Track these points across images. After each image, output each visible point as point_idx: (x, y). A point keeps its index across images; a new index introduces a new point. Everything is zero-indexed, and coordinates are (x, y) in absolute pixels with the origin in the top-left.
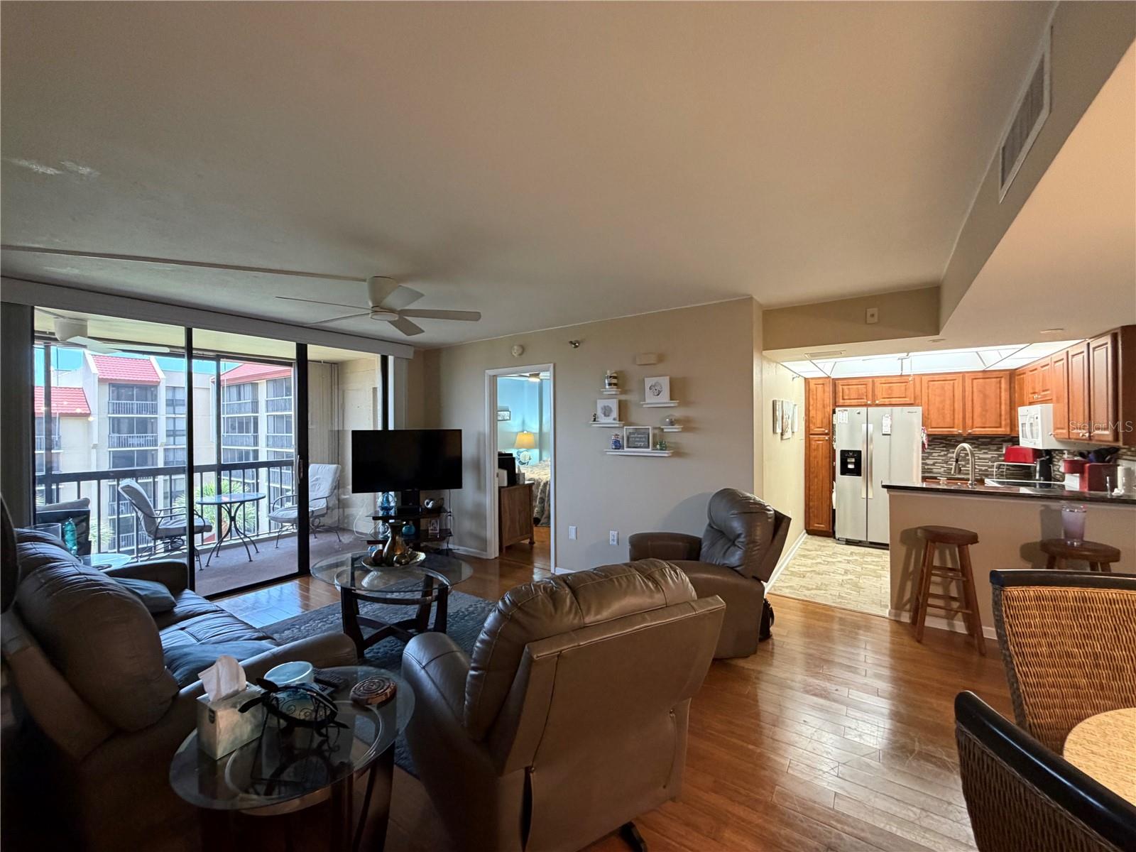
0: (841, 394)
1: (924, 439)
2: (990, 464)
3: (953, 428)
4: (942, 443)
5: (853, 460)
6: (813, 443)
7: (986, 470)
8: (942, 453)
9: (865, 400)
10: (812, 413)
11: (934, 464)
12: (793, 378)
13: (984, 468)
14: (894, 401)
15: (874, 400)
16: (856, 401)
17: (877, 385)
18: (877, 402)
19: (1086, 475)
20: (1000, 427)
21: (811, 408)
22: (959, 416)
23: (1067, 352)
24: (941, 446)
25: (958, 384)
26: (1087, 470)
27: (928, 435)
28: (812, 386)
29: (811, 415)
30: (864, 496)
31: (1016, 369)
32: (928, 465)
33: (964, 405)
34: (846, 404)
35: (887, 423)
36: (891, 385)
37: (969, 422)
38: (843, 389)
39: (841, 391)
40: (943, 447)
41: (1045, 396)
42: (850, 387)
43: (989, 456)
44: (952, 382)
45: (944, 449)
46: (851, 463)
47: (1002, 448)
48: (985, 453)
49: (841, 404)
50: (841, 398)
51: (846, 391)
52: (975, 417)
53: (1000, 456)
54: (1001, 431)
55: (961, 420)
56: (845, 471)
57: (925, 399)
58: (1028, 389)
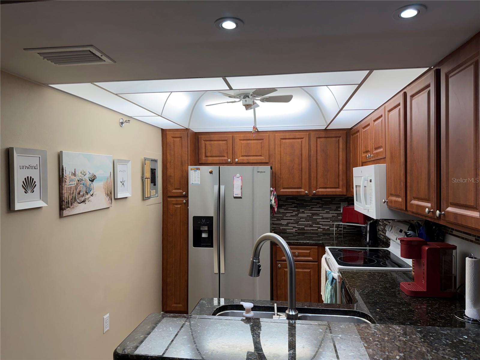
0: (203, 151)
1: (273, 201)
2: (331, 223)
3: (301, 188)
4: (293, 203)
5: (206, 228)
6: (171, 207)
7: (328, 229)
8: (294, 214)
9: (226, 158)
10: (170, 171)
11: (287, 225)
12: (122, 123)
13: (326, 228)
14: (252, 159)
15: (233, 159)
16: (217, 158)
17: (237, 141)
18: (237, 160)
19: (424, 261)
20: (338, 188)
21: (168, 164)
22: (305, 176)
23: (405, 94)
24: (293, 205)
25: (305, 141)
26: (425, 255)
27: (279, 198)
28: (170, 139)
29: (168, 173)
30: (216, 271)
31: (351, 129)
32: (283, 225)
33: (310, 165)
34: (209, 162)
35: (237, 183)
36: (249, 142)
37: (314, 182)
38: (205, 145)
39: (204, 147)
40: (295, 207)
41: (377, 154)
42: (212, 142)
43: (330, 215)
44: (300, 140)
45: (296, 209)
46: (205, 231)
47: (340, 207)
48: (327, 213)
49: (203, 162)
50: (204, 155)
51: (208, 147)
52: (318, 177)
53: (338, 215)
54: (339, 191)
55: (307, 180)
56: (199, 242)
57: (278, 157)
58: (361, 148)
